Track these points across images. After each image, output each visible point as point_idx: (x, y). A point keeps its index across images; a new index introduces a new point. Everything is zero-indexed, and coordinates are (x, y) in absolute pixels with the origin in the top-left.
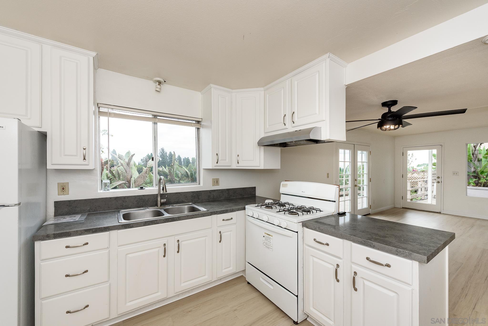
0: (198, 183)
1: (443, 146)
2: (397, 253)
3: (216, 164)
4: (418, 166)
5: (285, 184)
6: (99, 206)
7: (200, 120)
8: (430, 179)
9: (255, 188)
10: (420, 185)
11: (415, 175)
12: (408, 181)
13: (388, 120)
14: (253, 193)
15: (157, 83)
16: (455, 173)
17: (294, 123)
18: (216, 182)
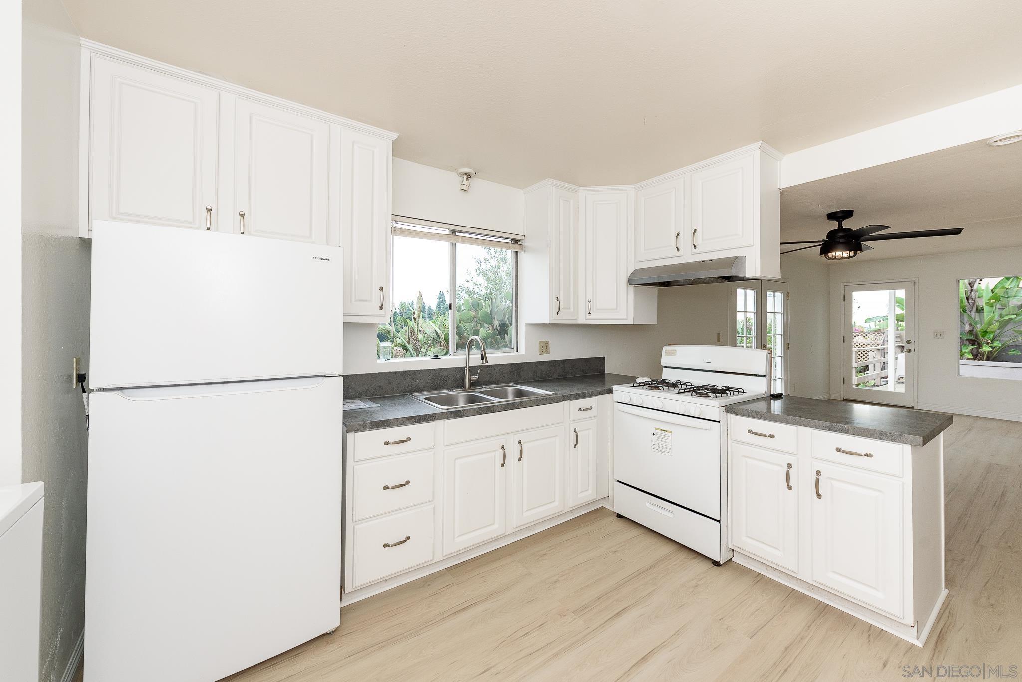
0: (515, 350)
1: (917, 283)
2: (881, 436)
3: (555, 316)
4: (868, 320)
5: (673, 350)
6: (380, 386)
7: (522, 238)
8: (891, 346)
9: (604, 358)
10: (873, 357)
11: (859, 339)
12: (854, 349)
13: (839, 243)
14: (602, 368)
15: (465, 177)
16: (939, 334)
17: (695, 247)
18: (545, 347)
